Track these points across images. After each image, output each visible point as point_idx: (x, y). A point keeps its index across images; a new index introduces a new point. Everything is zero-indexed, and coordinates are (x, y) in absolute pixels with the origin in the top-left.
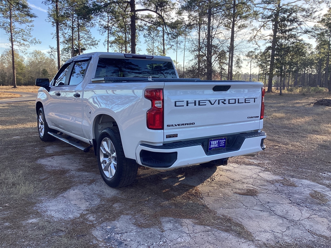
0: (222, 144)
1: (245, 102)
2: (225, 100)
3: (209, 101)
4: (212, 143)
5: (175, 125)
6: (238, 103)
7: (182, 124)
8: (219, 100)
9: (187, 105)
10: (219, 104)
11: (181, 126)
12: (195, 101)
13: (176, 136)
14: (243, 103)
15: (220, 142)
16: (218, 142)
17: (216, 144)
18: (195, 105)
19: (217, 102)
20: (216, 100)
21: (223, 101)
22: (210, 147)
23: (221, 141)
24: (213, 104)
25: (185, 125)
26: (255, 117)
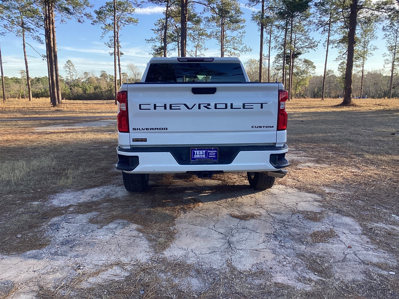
0: (212, 156)
1: (244, 108)
2: (209, 105)
3: (185, 105)
4: (197, 152)
5: (142, 129)
6: (231, 109)
7: (151, 129)
8: (199, 105)
9: (155, 109)
10: (199, 108)
11: (150, 131)
12: (165, 105)
13: (145, 140)
14: (240, 108)
15: (209, 153)
16: (206, 153)
17: (203, 154)
18: (165, 108)
19: (197, 105)
20: (195, 104)
21: (207, 105)
22: (194, 156)
23: (209, 151)
24: (191, 109)
25: (155, 129)
26: (266, 127)
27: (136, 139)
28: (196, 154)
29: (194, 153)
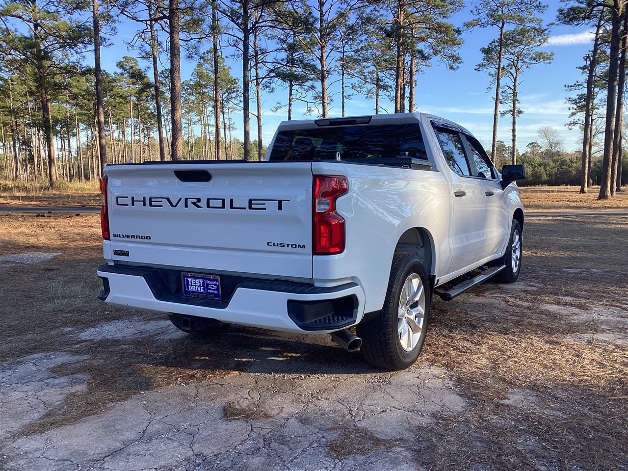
0: (213, 290)
1: (250, 208)
2: (199, 200)
3: (168, 199)
4: (191, 281)
5: (123, 235)
6: (230, 208)
7: (132, 236)
8: (186, 200)
9: (133, 204)
10: (186, 206)
11: (131, 239)
12: (144, 198)
13: (126, 254)
14: (245, 208)
15: (208, 285)
16: (203, 283)
17: (200, 286)
18: (144, 205)
19: (183, 201)
20: (181, 199)
21: (196, 200)
22: (188, 289)
23: (208, 282)
24: (175, 206)
25: (137, 238)
26: (292, 247)
27: (117, 251)
28: (190, 284)
29: (188, 282)
